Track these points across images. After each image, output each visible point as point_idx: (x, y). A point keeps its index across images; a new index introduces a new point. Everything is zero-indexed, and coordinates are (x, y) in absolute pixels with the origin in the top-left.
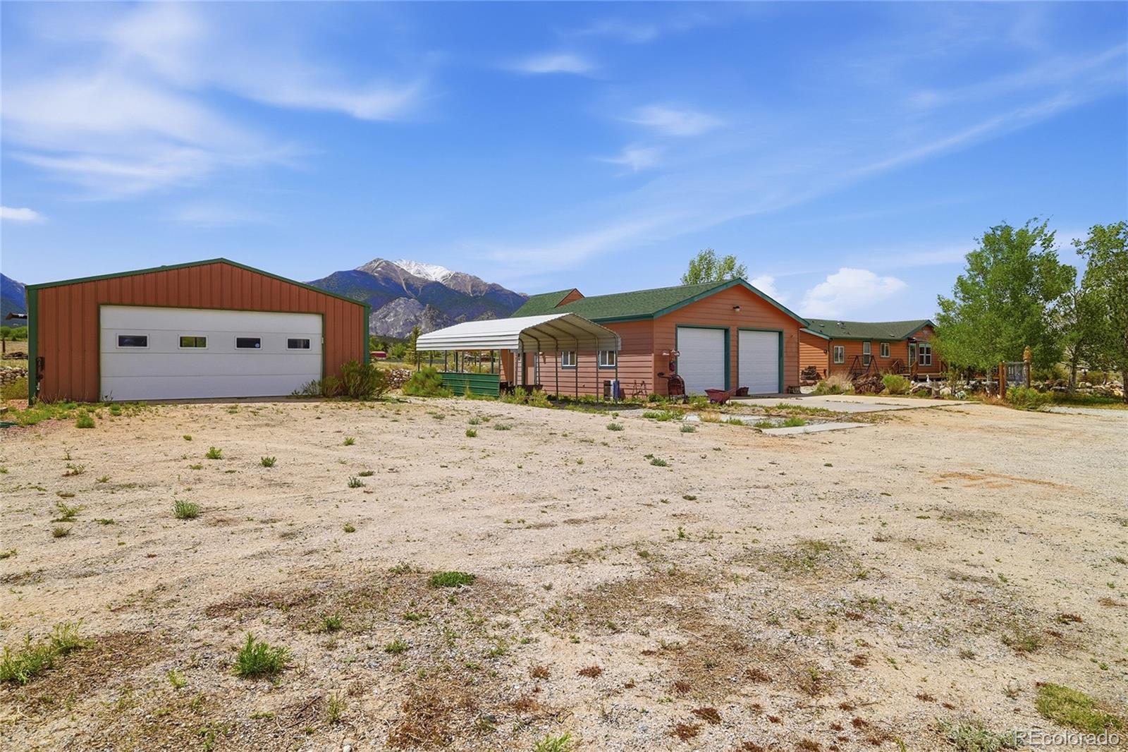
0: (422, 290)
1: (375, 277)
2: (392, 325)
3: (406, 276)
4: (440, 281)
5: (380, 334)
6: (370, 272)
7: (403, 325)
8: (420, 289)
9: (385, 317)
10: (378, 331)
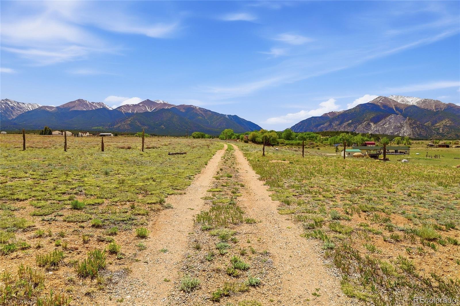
0: (404, 110)
1: (378, 105)
2: (388, 129)
3: (396, 104)
4: (416, 104)
5: (381, 133)
6: (376, 103)
7: (394, 128)
8: (403, 110)
9: (383, 125)
10: (380, 132)
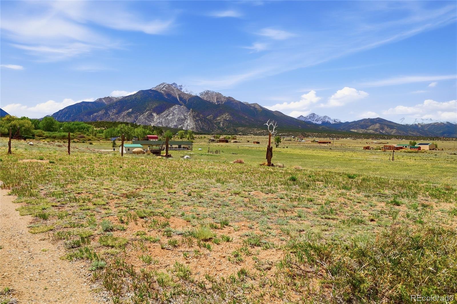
0: (188, 101)
2: (171, 121)
3: (180, 93)
4: (199, 95)
6: (159, 91)
7: (177, 121)
9: (167, 116)
